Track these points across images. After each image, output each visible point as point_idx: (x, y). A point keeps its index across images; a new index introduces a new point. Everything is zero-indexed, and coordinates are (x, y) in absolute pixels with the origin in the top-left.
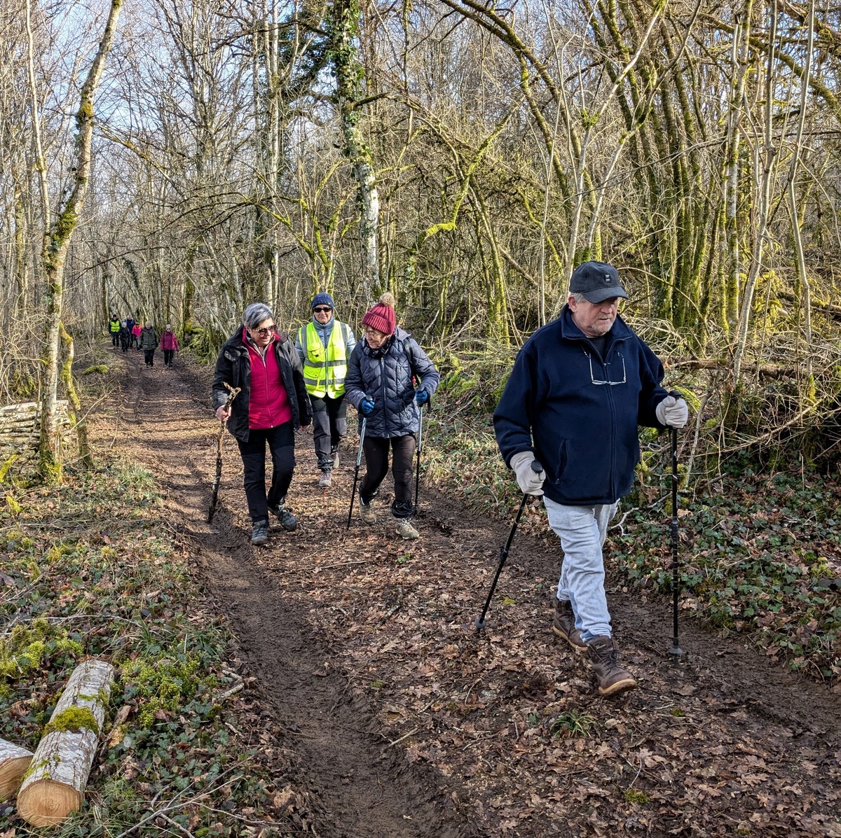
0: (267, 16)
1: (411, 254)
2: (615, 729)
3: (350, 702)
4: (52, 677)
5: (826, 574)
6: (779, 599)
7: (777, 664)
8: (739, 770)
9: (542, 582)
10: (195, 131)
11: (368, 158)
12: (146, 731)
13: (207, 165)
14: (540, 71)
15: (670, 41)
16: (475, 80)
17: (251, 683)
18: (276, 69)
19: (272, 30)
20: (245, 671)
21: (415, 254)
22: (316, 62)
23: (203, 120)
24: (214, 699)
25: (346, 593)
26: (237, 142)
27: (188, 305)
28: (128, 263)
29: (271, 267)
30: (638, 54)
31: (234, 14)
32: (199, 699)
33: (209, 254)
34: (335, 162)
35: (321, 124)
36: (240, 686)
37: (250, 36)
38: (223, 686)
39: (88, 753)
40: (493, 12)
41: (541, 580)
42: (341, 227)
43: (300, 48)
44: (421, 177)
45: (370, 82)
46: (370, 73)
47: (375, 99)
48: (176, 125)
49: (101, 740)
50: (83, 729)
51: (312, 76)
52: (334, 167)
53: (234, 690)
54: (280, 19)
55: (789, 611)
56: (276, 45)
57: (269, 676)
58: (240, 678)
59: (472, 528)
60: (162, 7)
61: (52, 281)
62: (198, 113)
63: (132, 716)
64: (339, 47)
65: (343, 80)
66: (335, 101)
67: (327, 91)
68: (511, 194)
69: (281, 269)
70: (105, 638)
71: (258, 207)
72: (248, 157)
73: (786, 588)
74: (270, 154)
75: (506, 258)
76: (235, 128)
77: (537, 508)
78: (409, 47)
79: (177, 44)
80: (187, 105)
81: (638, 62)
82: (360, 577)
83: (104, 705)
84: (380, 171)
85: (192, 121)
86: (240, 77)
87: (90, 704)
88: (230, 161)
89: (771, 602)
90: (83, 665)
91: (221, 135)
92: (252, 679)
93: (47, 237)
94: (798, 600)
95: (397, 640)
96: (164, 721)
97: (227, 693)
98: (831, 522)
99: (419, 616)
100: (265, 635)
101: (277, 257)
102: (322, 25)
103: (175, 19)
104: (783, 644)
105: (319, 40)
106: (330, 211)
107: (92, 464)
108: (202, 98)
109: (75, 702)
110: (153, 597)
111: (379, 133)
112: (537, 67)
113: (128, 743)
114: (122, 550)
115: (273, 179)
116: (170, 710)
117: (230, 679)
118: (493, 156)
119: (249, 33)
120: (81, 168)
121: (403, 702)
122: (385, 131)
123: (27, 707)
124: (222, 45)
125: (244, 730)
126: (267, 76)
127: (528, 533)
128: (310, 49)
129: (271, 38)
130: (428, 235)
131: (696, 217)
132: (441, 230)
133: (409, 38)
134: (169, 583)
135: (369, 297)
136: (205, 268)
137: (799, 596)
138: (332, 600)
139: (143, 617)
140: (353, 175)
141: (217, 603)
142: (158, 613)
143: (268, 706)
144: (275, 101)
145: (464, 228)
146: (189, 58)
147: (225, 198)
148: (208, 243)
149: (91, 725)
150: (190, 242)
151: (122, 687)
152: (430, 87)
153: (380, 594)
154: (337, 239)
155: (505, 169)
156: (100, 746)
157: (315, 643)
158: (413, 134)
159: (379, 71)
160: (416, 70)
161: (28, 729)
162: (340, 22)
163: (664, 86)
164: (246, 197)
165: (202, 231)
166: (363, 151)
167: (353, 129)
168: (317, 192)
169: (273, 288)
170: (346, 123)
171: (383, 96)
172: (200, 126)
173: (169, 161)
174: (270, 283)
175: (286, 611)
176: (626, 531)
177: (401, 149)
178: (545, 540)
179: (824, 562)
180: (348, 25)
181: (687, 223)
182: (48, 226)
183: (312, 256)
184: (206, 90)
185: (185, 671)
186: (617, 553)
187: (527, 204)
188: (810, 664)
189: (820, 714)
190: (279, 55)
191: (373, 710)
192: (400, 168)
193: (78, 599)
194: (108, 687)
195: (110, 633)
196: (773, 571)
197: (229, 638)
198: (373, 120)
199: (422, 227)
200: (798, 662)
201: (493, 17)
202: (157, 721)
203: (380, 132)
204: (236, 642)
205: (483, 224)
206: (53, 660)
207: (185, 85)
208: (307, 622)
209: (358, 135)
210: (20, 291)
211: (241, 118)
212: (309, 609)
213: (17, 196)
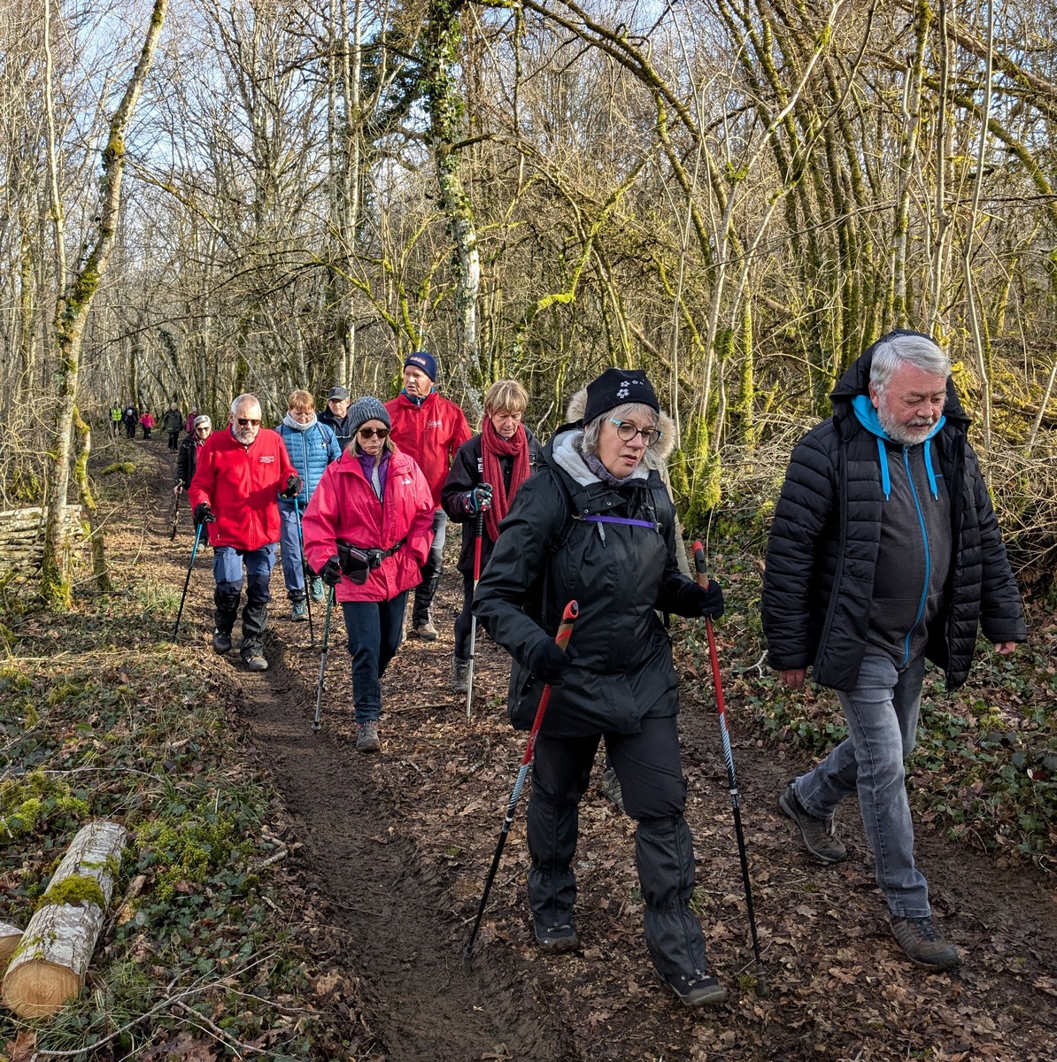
0: (347, 35)
1: (519, 331)
2: (734, 906)
3: (417, 873)
4: (49, 842)
5: (997, 726)
6: (940, 755)
7: (932, 833)
8: (878, 956)
10: (254, 173)
11: (468, 212)
12: (164, 906)
13: (268, 214)
15: (836, 82)
16: (603, 120)
17: (296, 850)
18: (357, 99)
19: (352, 54)
20: (290, 837)
21: (523, 331)
22: (407, 91)
23: (265, 157)
24: (249, 869)
25: (420, 745)
26: (307, 187)
28: (165, 335)
29: (345, 343)
30: (796, 96)
31: (307, 31)
32: (231, 868)
33: (269, 326)
34: (427, 215)
35: (411, 168)
36: (283, 854)
37: (325, 60)
38: (262, 854)
39: (90, 930)
40: (625, 40)
42: (434, 295)
43: (388, 75)
44: (535, 237)
45: (473, 119)
46: (474, 108)
47: (478, 140)
48: (230, 164)
49: (107, 917)
50: (85, 903)
51: (402, 109)
52: (426, 221)
53: (275, 858)
54: (365, 39)
55: (951, 769)
56: (357, 71)
57: (320, 843)
58: (283, 844)
60: (217, 21)
61: (66, 355)
62: (259, 151)
63: (146, 888)
64: (434, 77)
65: (439, 117)
66: (428, 142)
67: (421, 128)
68: (644, 261)
69: (358, 346)
70: (117, 796)
71: (331, 268)
72: (320, 207)
73: (950, 743)
74: (347, 204)
75: (639, 339)
76: (305, 171)
78: (523, 78)
79: (234, 66)
80: (244, 141)
82: (438, 726)
83: (113, 875)
84: (483, 228)
85: (250, 160)
86: (312, 107)
87: (95, 873)
88: (297, 211)
89: (931, 760)
90: (88, 827)
91: (288, 177)
92: (297, 845)
93: (62, 302)
94: (962, 757)
95: (480, 801)
96: (186, 894)
97: (267, 863)
98: (1009, 665)
99: (508, 773)
100: (318, 795)
101: (352, 331)
102: (414, 48)
103: (233, 36)
104: (941, 808)
105: (412, 65)
106: (421, 275)
107: (108, 584)
108: (264, 132)
109: (76, 870)
110: (180, 747)
111: (483, 181)
112: (677, 107)
113: (141, 918)
114: (143, 691)
115: (350, 235)
116: (195, 881)
117: (271, 846)
118: (623, 213)
119: (324, 55)
120: (107, 218)
121: (482, 874)
122: (491, 179)
123: (17, 878)
124: (291, 68)
125: (285, 906)
126: (346, 109)
128: (401, 76)
129: (352, 61)
130: (540, 308)
131: (866, 295)
132: (556, 303)
133: (523, 66)
134: (201, 730)
135: (465, 383)
136: (262, 343)
137: (962, 752)
138: (402, 753)
139: (167, 770)
140: (448, 233)
141: (259, 755)
142: (185, 766)
143: (316, 878)
144: (355, 140)
145: (586, 299)
146: (248, 84)
147: (290, 257)
148: (268, 312)
149: (96, 898)
150: (244, 309)
151: (136, 853)
152: (548, 127)
153: (463, 744)
154: (428, 310)
155: (637, 229)
156: (106, 924)
157: (379, 804)
158: (525, 184)
159: (485, 105)
160: (534, 106)
161: (17, 904)
162: (436, 46)
163: (828, 137)
164: (317, 255)
165: (259, 296)
166: (461, 203)
167: (450, 177)
168: (405, 252)
169: (348, 369)
170: (442, 168)
171: (487, 137)
172: (260, 167)
173: (221, 209)
174: (344, 363)
176: (765, 673)
177: (510, 201)
179: (995, 713)
180: (445, 51)
181: (855, 302)
182: (63, 287)
183: (396, 330)
184: (270, 123)
185: (216, 835)
186: (753, 698)
187: (663, 272)
188: (971, 833)
189: (978, 891)
190: (362, 82)
191: (445, 883)
192: (508, 225)
193: (83, 750)
194: (118, 853)
195: (124, 790)
196: (935, 723)
197: (272, 797)
198: (476, 165)
199: (535, 298)
200: (958, 830)
201: (625, 47)
202: (177, 893)
203: (485, 180)
204: (281, 802)
205: (609, 295)
206: (51, 823)
207: (243, 115)
208: (370, 779)
209: (455, 183)
210: (25, 368)
211: (313, 159)
212: (372, 765)
213: (25, 249)
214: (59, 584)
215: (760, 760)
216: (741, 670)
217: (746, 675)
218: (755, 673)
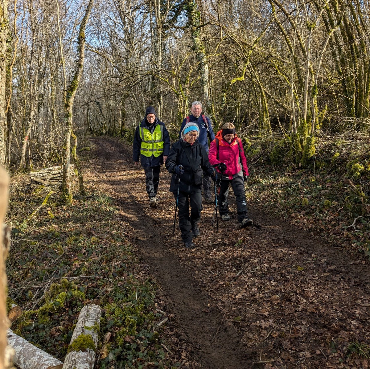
1: (224, 92)
3: (225, 330)
4: (70, 312)
9: (316, 257)
10: (125, 46)
11: (203, 50)
12: (120, 349)
14: (281, 8)
18: (160, 16)
20: (167, 310)
21: (226, 92)
22: (176, 13)
24: (154, 328)
25: (212, 262)
27: (123, 120)
28: (98, 103)
29: (159, 101)
32: (146, 328)
33: (133, 97)
34: (187, 54)
36: (166, 319)
37: (148, 4)
38: (157, 319)
39: (91, 364)
41: (315, 255)
42: (191, 82)
44: (225, 58)
45: (201, 19)
48: (117, 44)
49: (97, 354)
50: (88, 349)
51: (174, 19)
52: (187, 56)
53: (163, 322)
56: (159, 7)
58: (165, 314)
59: (271, 225)
61: (68, 111)
62: (126, 37)
63: (112, 339)
65: (191, 18)
67: (181, 25)
70: (96, 289)
71: (154, 75)
74: (158, 53)
77: (304, 215)
78: (219, 2)
82: (218, 253)
83: (98, 332)
86: (143, 22)
87: (91, 332)
90: (86, 307)
92: (172, 315)
93: (65, 92)
95: (244, 291)
96: (129, 343)
97: (160, 324)
99: (253, 277)
100: (174, 286)
101: (162, 97)
106: (185, 75)
107: (85, 194)
109: (83, 331)
110: (118, 265)
112: (279, 6)
113: (111, 357)
114: (101, 238)
115: (160, 63)
116: (131, 335)
117: (160, 315)
118: (258, 47)
120: (80, 61)
121: (255, 331)
122: (209, 40)
123: (59, 331)
124: (136, 9)
125: (172, 349)
126: (156, 20)
127: (302, 229)
128: (173, 8)
129: (157, 4)
130: (232, 83)
132: (238, 81)
134: (125, 257)
138: (205, 266)
139: (114, 277)
140: (197, 58)
141: (148, 267)
142: (121, 274)
144: (160, 30)
147: (139, 73)
148: (133, 92)
149: (92, 346)
151: (106, 320)
153: (230, 263)
154: (189, 88)
155: (264, 52)
156: (97, 358)
157: (201, 292)
159: (205, 14)
164: (149, 72)
165: (129, 87)
166: (201, 48)
167: (196, 39)
168: (180, 68)
169: (161, 110)
170: (193, 36)
171: (209, 23)
172: (127, 43)
174: (159, 108)
175: (183, 272)
178: (312, 233)
182: (66, 87)
183: (178, 95)
185: (138, 310)
187: (276, 67)
190: (160, 11)
192: (216, 55)
193: (82, 266)
194: (99, 320)
195: (98, 286)
197: (157, 289)
198: (202, 35)
202: (125, 342)
204: (161, 291)
205: (255, 77)
209: (198, 41)
210: (53, 117)
211: (144, 40)
213: (52, 77)
214: (68, 195)
215: (366, 270)
216: (346, 227)
217: (348, 230)
218: (352, 228)
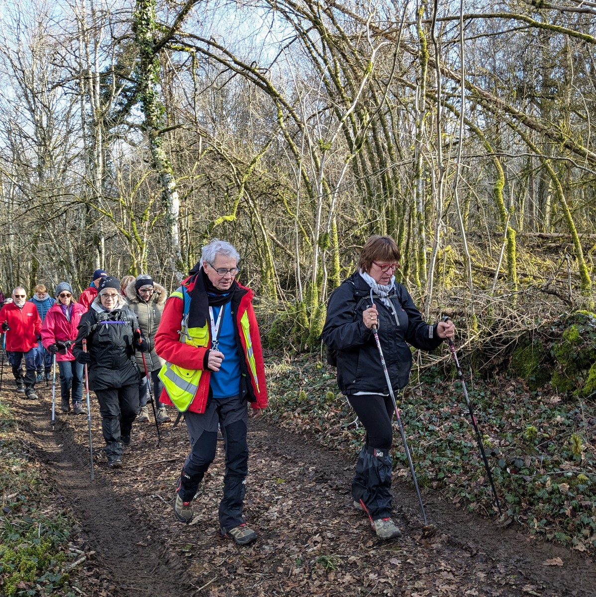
0: (90, 66)
1: (204, 238)
2: (355, 563)
3: (167, 563)
5: (488, 445)
6: (459, 465)
7: (459, 509)
8: (437, 583)
9: (304, 466)
10: (36, 148)
11: (170, 170)
13: (47, 173)
14: (291, 112)
15: (376, 93)
16: (245, 116)
17: (91, 555)
18: (98, 105)
19: (94, 78)
20: (87, 548)
21: (207, 238)
22: (129, 100)
23: (43, 139)
24: (63, 570)
25: (162, 485)
26: (69, 157)
27: (34, 277)
29: (98, 248)
30: (355, 102)
31: (65, 64)
32: (52, 571)
33: (50, 239)
34: (145, 173)
35: (134, 145)
36: (83, 559)
37: (78, 81)
38: (69, 560)
40: (256, 70)
41: (303, 464)
42: (151, 219)
43: (117, 91)
44: (209, 183)
45: (169, 116)
46: (169, 109)
47: (174, 128)
48: (21, 143)
51: (126, 110)
52: (145, 176)
53: (79, 562)
54: (100, 69)
55: (466, 472)
56: (98, 88)
57: (106, 549)
58: (83, 552)
59: (254, 431)
60: (9, 57)
62: (39, 135)
64: (146, 91)
65: (150, 115)
66: (143, 129)
67: (138, 121)
68: (274, 195)
69: (106, 249)
71: (88, 204)
72: (79, 168)
73: (464, 457)
74: (96, 166)
75: (273, 240)
76: (68, 147)
77: (299, 414)
78: (197, 93)
79: (21, 85)
80: (30, 129)
81: (356, 108)
82: (172, 472)
84: (179, 179)
85: (33, 141)
86: (71, 109)
88: (64, 171)
89: (455, 467)
91: (58, 151)
92: (92, 552)
94: (471, 464)
95: (202, 515)
96: (24, 589)
97: (73, 565)
98: (490, 411)
100: (102, 520)
101: (103, 240)
102: (132, 74)
103: (19, 66)
104: (463, 494)
105: (130, 85)
106: (144, 207)
108: (41, 124)
110: (12, 498)
111: (178, 152)
112: (288, 108)
115: (98, 184)
116: (29, 581)
117: (75, 554)
118: (260, 169)
119: (77, 78)
121: (206, 559)
122: (182, 151)
124: (56, 86)
125: (87, 591)
126: (92, 110)
127: (293, 432)
128: (124, 91)
129: (94, 82)
130: (216, 224)
131: (399, 212)
132: (226, 221)
133: (198, 86)
134: (25, 487)
135: (174, 269)
136: (47, 249)
137: (472, 462)
138: (152, 490)
139: (5, 513)
140: (159, 182)
142: (17, 509)
143: (105, 571)
144: (99, 129)
145: (242, 219)
146: (30, 95)
147: (62, 198)
148: (50, 231)
150: (35, 230)
152: (214, 120)
154: (149, 227)
155: (268, 177)
157: (140, 522)
158: (202, 153)
159: (176, 108)
160: (203, 108)
162: (146, 74)
163: (374, 124)
164: (78, 197)
165: (43, 222)
166: (166, 165)
167: (158, 150)
169: (101, 263)
170: (153, 145)
171: (179, 126)
172: (40, 145)
173: (16, 170)
174: (98, 260)
175: (117, 501)
176: (360, 426)
177: (194, 163)
178: (305, 436)
179: (487, 438)
180: (152, 76)
181: (392, 215)
183: (130, 239)
184: (45, 119)
185: (40, 551)
186: (354, 441)
187: (285, 202)
188: (480, 507)
189: (487, 539)
190: (100, 94)
191: (185, 567)
192: (193, 176)
196: (455, 447)
197: (74, 524)
198: (172, 142)
199: (212, 218)
200: (473, 506)
201: (257, 75)
202: (18, 590)
203: (178, 151)
204: (80, 526)
205: (255, 215)
207: (28, 114)
208: (133, 507)
209: (161, 154)
212: (134, 499)
216: (346, 425)
217: (349, 428)
218: (354, 426)
